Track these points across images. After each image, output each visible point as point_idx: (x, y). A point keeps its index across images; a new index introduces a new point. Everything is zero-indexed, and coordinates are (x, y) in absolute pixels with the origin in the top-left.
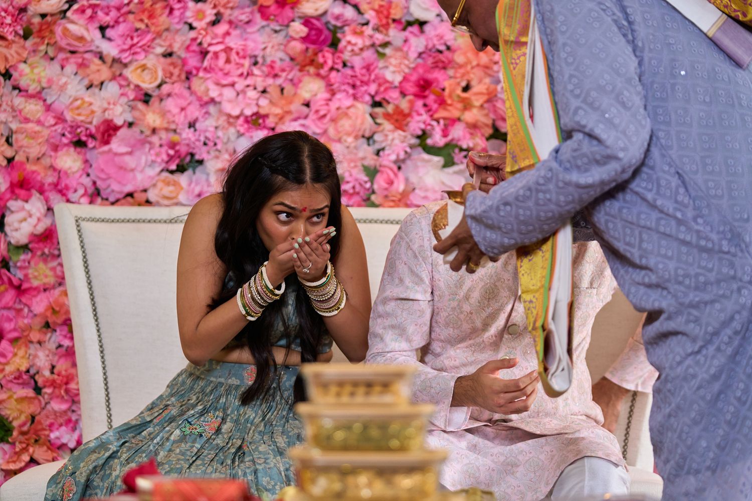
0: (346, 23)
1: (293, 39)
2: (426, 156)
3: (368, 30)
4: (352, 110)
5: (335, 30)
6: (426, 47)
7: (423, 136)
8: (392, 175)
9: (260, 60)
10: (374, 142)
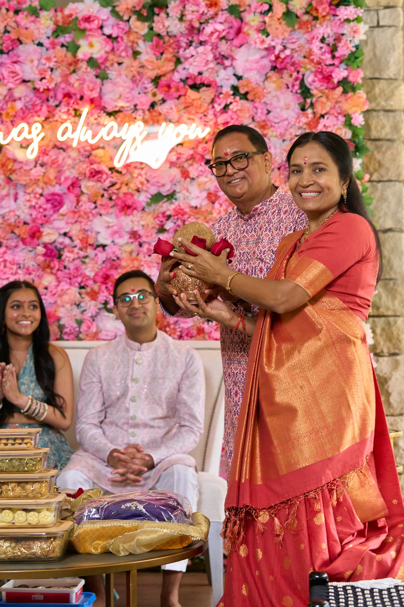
0: (65, 247)
1: (38, 255)
2: (107, 314)
3: (76, 250)
4: (69, 291)
5: (60, 250)
6: (107, 258)
7: (106, 303)
8: (89, 324)
9: (22, 266)
10: (81, 307)
